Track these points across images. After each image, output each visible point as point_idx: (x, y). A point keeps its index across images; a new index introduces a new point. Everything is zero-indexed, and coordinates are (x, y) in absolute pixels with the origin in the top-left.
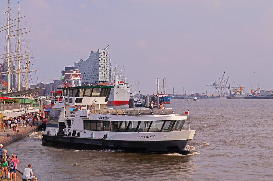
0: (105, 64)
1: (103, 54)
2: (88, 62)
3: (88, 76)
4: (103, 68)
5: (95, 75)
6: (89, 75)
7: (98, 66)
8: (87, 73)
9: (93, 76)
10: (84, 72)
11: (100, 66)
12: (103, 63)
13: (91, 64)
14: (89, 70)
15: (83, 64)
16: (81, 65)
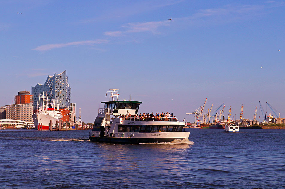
0: (62, 89)
1: (59, 79)
4: (59, 93)
11: (56, 91)
12: (59, 88)
13: (47, 88)
16: (38, 90)
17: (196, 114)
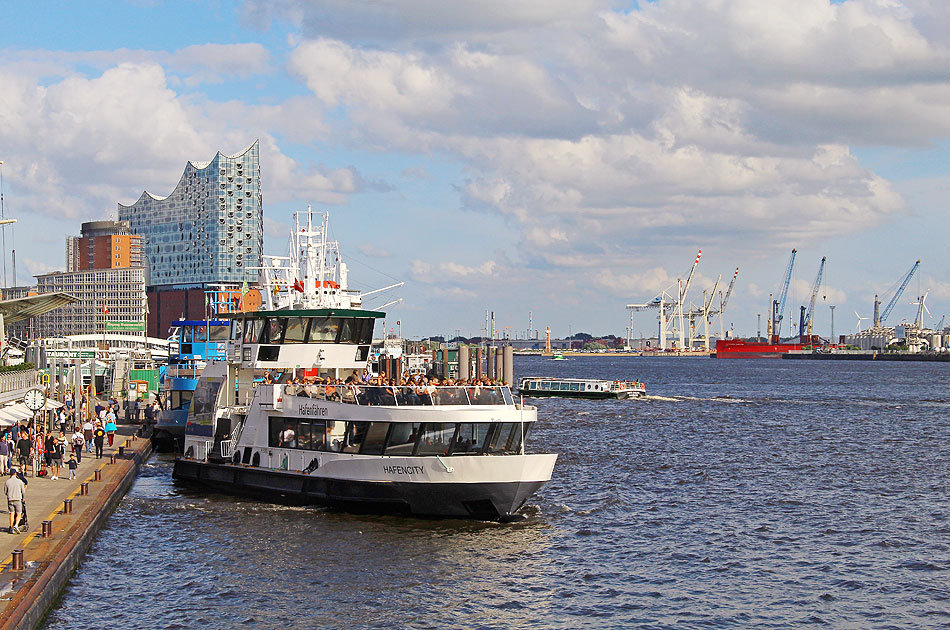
0: (244, 212)
1: (234, 173)
2: (172, 206)
3: (175, 262)
4: (235, 228)
5: (201, 254)
6: (175, 255)
7: (213, 221)
8: (168, 249)
9: (196, 261)
10: (157, 242)
11: (222, 220)
12: (233, 209)
13: (186, 211)
14: (177, 238)
15: (152, 212)
16: (144, 216)
17: (662, 305)
